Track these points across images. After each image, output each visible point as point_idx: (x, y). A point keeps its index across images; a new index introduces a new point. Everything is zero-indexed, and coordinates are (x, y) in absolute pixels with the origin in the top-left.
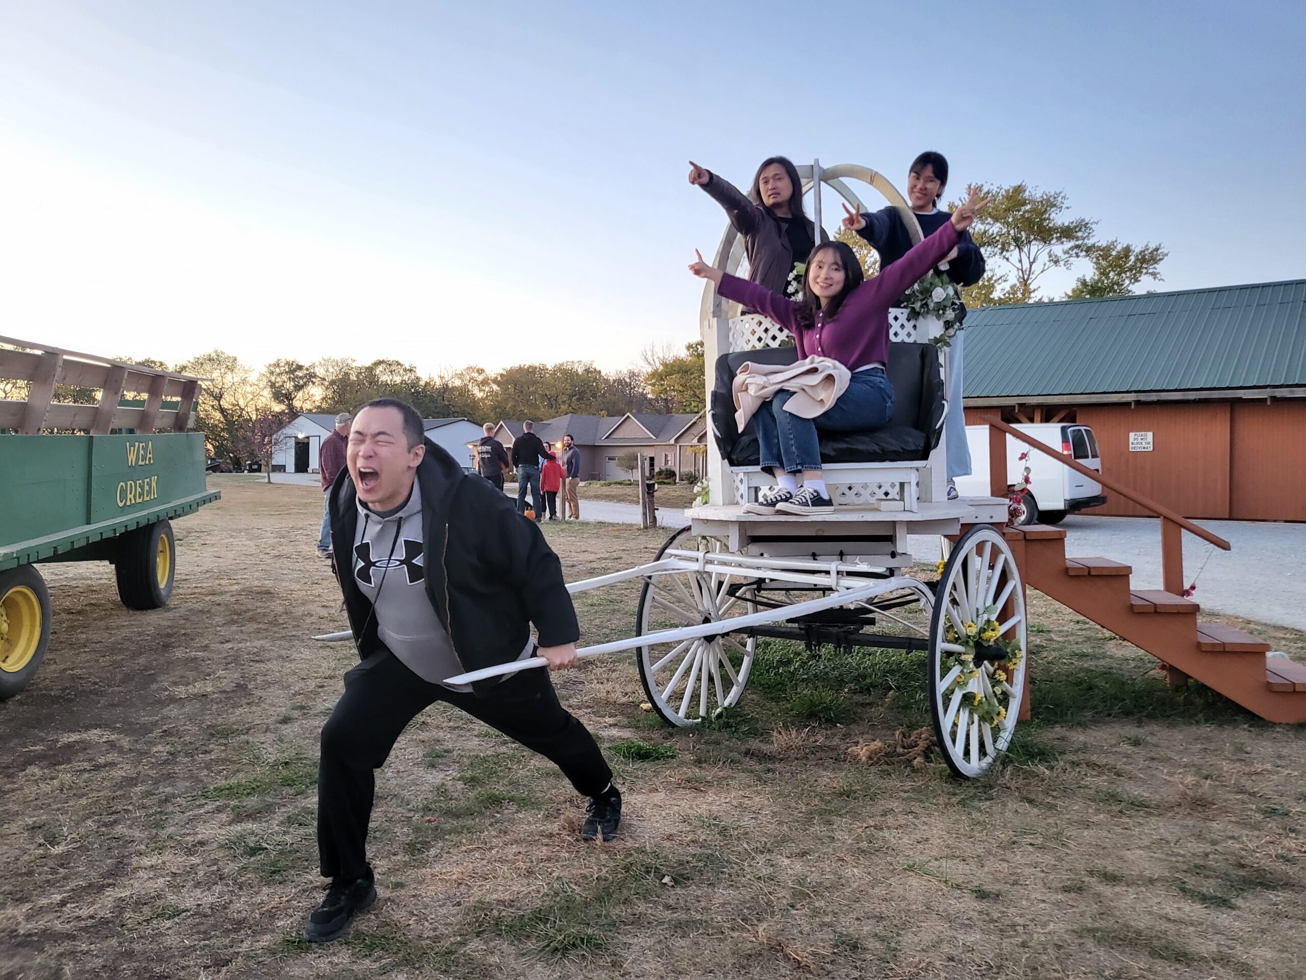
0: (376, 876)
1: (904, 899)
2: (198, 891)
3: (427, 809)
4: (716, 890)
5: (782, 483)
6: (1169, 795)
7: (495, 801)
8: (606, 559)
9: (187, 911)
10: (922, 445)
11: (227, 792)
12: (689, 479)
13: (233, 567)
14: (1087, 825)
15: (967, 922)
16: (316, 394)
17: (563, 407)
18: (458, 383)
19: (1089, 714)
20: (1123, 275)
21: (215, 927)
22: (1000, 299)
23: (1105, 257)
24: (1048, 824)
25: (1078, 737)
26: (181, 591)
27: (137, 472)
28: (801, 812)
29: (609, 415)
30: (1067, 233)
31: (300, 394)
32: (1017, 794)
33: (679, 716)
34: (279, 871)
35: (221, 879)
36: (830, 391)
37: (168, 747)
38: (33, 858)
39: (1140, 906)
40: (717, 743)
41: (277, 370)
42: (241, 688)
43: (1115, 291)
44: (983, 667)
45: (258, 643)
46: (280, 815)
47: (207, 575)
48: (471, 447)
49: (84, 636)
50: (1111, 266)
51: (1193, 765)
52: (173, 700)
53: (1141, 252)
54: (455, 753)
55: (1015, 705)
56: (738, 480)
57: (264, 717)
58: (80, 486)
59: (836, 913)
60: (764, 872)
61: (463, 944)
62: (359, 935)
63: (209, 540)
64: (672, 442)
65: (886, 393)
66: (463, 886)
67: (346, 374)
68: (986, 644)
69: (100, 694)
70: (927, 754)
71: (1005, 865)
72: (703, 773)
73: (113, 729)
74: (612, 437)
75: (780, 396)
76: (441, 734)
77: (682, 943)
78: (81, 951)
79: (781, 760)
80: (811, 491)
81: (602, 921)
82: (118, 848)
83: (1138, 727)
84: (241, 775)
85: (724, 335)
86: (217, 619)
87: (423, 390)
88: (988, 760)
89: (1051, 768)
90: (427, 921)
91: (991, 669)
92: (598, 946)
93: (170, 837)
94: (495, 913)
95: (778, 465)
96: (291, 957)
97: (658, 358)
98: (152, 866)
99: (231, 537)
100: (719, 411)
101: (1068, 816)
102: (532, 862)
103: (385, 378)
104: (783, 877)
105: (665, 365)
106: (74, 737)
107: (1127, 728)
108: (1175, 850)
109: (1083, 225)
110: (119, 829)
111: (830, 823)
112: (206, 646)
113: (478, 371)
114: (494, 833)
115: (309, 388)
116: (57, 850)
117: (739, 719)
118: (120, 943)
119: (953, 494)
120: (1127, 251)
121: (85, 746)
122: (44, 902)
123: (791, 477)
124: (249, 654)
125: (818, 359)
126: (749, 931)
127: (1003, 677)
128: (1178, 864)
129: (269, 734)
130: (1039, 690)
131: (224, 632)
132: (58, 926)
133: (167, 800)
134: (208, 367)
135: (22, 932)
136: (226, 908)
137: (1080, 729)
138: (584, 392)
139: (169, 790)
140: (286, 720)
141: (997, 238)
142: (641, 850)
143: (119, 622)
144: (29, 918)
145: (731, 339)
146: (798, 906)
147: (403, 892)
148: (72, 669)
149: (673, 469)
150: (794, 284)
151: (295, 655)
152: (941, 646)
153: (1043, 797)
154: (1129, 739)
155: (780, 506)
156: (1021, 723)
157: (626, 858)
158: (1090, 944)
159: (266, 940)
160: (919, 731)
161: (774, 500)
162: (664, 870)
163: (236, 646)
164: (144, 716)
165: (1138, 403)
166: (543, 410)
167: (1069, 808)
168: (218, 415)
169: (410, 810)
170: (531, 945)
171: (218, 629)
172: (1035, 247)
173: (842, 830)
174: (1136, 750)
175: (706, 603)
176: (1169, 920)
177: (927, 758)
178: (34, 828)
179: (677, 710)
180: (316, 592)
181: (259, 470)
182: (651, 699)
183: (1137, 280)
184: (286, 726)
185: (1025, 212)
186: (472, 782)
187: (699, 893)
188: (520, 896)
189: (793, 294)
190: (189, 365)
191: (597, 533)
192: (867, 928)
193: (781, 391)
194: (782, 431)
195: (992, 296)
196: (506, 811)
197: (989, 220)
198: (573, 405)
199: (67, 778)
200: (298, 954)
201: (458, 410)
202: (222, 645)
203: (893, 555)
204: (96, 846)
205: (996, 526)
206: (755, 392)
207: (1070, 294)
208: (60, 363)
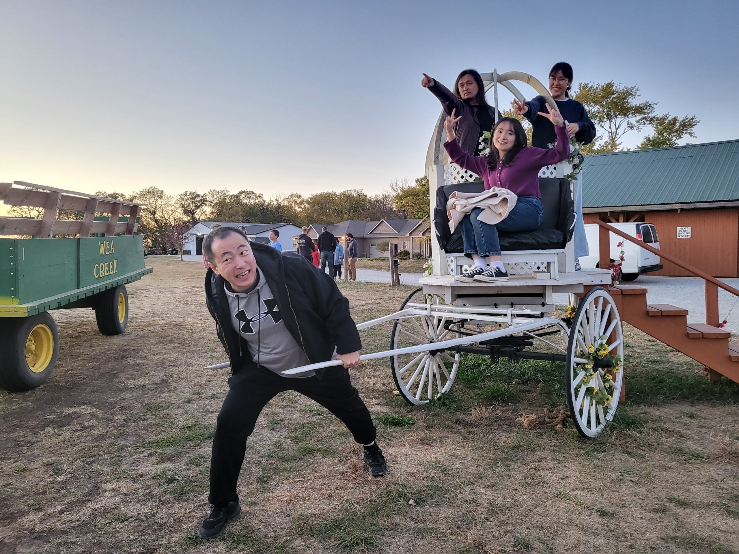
0: (240, 498)
1: (555, 515)
2: (139, 505)
3: (270, 456)
4: (441, 508)
5: (477, 263)
6: (714, 449)
7: (309, 451)
8: (371, 304)
9: (132, 517)
10: (562, 239)
11: (156, 444)
12: (417, 256)
13: (161, 310)
14: (666, 469)
15: (595, 531)
16: (207, 210)
17: (345, 216)
18: (286, 203)
19: (661, 398)
20: (672, 134)
21: (147, 527)
22: (598, 150)
23: (661, 124)
24: (641, 468)
25: (655, 412)
26: (132, 324)
27: (105, 258)
28: (490, 459)
29: (372, 220)
30: (638, 110)
31: (198, 211)
32: (620, 448)
33: (416, 399)
34: (185, 493)
35: (151, 498)
36: (505, 207)
37: (123, 416)
38: (46, 483)
39: (702, 522)
40: (439, 415)
41: (186, 197)
42: (165, 381)
43: (667, 144)
44: (598, 371)
45: (174, 355)
46: (185, 459)
47: (147, 315)
48: (294, 239)
49: (78, 351)
50: (664, 129)
51: (728, 431)
52: (127, 388)
53: (683, 121)
54: (286, 421)
55: (617, 394)
56: (449, 260)
57: (177, 399)
58: (73, 267)
59: (514, 524)
60: (470, 497)
61: (291, 541)
62: (230, 534)
63: (148, 294)
64: (408, 235)
65: (538, 208)
66: (291, 504)
67: (224, 199)
68: (600, 358)
69: (86, 384)
70: (564, 422)
71: (616, 494)
72: (432, 434)
73: (94, 406)
74: (373, 233)
75: (475, 211)
76: (278, 410)
77: (422, 542)
78: (71, 542)
79: (477, 426)
80: (495, 268)
81: (374, 528)
82: (94, 478)
83: (692, 406)
84: (164, 434)
85: (441, 174)
86: (152, 341)
87: (267, 207)
88: (601, 427)
89: (641, 432)
90: (270, 526)
91: (603, 373)
92: (371, 544)
93: (123, 471)
94: (310, 522)
95: (475, 252)
96: (191, 548)
97: (399, 187)
98: (113, 489)
99: (160, 292)
100: (438, 220)
101: (653, 463)
102: (331, 489)
103: (246, 201)
104: (480, 500)
105: (404, 191)
106: (72, 410)
107: (685, 407)
108: (722, 486)
109: (648, 106)
110: (96, 466)
111: (508, 466)
112: (146, 357)
113: (297, 196)
114: (309, 471)
115: (203, 207)
116: (60, 479)
117: (451, 400)
118: (94, 537)
119: (578, 267)
120: (675, 120)
121: (78, 415)
122: (51, 511)
123: (482, 259)
124: (168, 362)
125: (497, 189)
126: (462, 535)
127: (610, 377)
128: (724, 495)
129: (180, 409)
130: (630, 383)
131: (156, 348)
132: (59, 526)
133: (122, 449)
134: (148, 196)
135: (37, 530)
136: (154, 516)
137: (656, 407)
138: (357, 207)
139: (123, 442)
140: (190, 401)
141: (597, 114)
142: (396, 483)
143: (98, 343)
144: (42, 521)
145: (445, 177)
146: (491, 519)
147: (256, 508)
148: (71, 370)
149: (408, 251)
150: (483, 144)
151: (195, 362)
152: (574, 360)
153: (637, 450)
154: (687, 414)
155: (476, 277)
156: (620, 403)
157: (387, 487)
158: (673, 548)
159: (177, 537)
160: (558, 408)
161: (472, 273)
162: (409, 495)
163: (162, 357)
164: (110, 398)
165: (682, 210)
166: (334, 218)
167: (653, 458)
168: (153, 223)
169: (260, 457)
170: (331, 543)
171: (152, 346)
172: (619, 119)
173: (515, 471)
174: (692, 421)
175: (431, 333)
176: (720, 531)
177: (564, 425)
178: (47, 465)
179: (414, 395)
180: (207, 325)
181: (176, 254)
182: (399, 388)
183: (680, 137)
184: (190, 404)
185: (613, 99)
186: (296, 439)
187: (431, 510)
188: (325, 511)
189: (482, 150)
190: (137, 195)
191: (366, 289)
192: (534, 534)
193: (476, 208)
194: (476, 233)
195: (593, 149)
196: (316, 458)
197: (592, 104)
198: (351, 215)
199: (67, 434)
200: (195, 546)
201: (287, 218)
202: (154, 356)
203: (543, 305)
204: (82, 476)
205: (605, 287)
206: (460, 210)
207: (640, 146)
208: (60, 197)
